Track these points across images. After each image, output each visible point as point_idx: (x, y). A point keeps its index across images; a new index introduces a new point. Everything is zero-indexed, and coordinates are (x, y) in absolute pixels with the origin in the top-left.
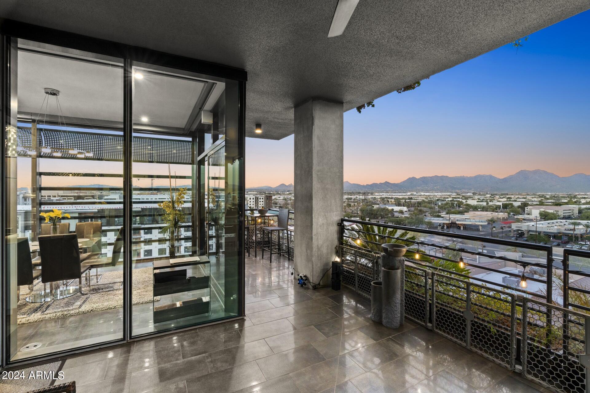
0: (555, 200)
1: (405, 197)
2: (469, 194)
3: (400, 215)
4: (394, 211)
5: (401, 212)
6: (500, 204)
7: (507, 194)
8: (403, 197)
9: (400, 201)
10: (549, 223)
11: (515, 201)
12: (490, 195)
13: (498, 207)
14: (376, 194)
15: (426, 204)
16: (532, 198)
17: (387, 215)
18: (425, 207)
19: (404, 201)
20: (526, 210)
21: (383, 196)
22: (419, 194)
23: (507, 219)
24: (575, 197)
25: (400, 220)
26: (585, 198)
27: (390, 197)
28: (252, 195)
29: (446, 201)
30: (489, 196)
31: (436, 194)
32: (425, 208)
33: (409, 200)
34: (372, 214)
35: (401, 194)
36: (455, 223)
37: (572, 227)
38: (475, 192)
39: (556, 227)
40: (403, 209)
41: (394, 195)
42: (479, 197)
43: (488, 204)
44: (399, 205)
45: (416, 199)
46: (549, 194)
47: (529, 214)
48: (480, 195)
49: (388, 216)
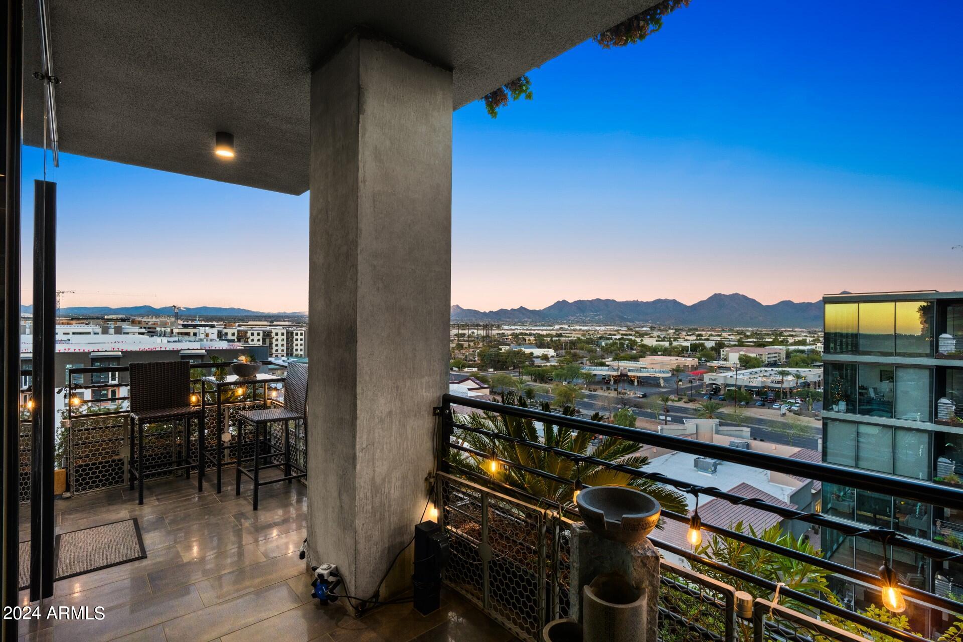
0: (758, 338)
1: (551, 332)
2: (644, 329)
3: (543, 363)
4: (534, 355)
5: (545, 358)
6: (688, 344)
7: (697, 330)
8: (548, 332)
9: (544, 340)
10: (751, 373)
11: (708, 340)
12: (674, 331)
13: (685, 349)
14: (506, 327)
15: (583, 344)
16: (729, 335)
17: (523, 362)
18: (582, 349)
19: (549, 339)
20: (722, 353)
21: (516, 331)
22: (572, 328)
23: (697, 368)
24: (781, 334)
25: (543, 371)
26: (792, 336)
27: (528, 332)
28: (281, 328)
29: (612, 339)
30: (672, 331)
31: (598, 328)
32: (581, 352)
33: (557, 339)
34: (499, 361)
35: (544, 328)
36: (626, 375)
37: (779, 378)
38: (654, 325)
39: (760, 379)
40: (548, 353)
41: (534, 330)
42: (659, 333)
43: (671, 344)
44: (541, 345)
45: (569, 337)
46: (750, 329)
47: (725, 360)
48: (660, 330)
49: (524, 364)
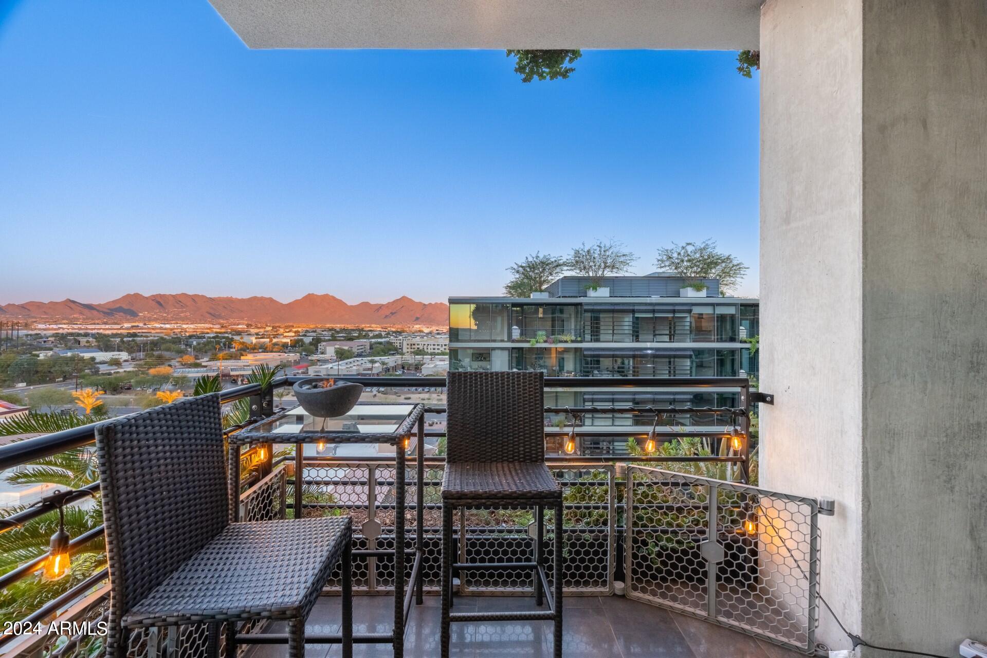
0: (346, 333)
1: (119, 332)
2: (240, 326)
3: (113, 369)
4: (97, 361)
5: (116, 363)
6: (287, 340)
7: (293, 327)
8: (115, 332)
9: (109, 341)
10: (347, 364)
11: (305, 336)
12: (271, 328)
13: (285, 346)
15: (168, 344)
16: (323, 331)
17: (81, 370)
18: (168, 350)
19: (119, 339)
20: (319, 347)
21: (61, 331)
22: (149, 326)
23: (299, 363)
24: (363, 329)
25: (116, 379)
26: (371, 331)
27: (81, 332)
29: (204, 338)
30: (269, 329)
31: (185, 326)
32: (169, 353)
33: (131, 339)
34: (37, 372)
35: (107, 326)
36: (228, 375)
37: (369, 365)
38: (250, 323)
39: (355, 368)
40: (120, 357)
41: (94, 329)
42: (256, 331)
43: (271, 341)
44: (108, 348)
45: (147, 337)
46: (338, 326)
47: (322, 353)
48: (257, 328)
49: (82, 373)
